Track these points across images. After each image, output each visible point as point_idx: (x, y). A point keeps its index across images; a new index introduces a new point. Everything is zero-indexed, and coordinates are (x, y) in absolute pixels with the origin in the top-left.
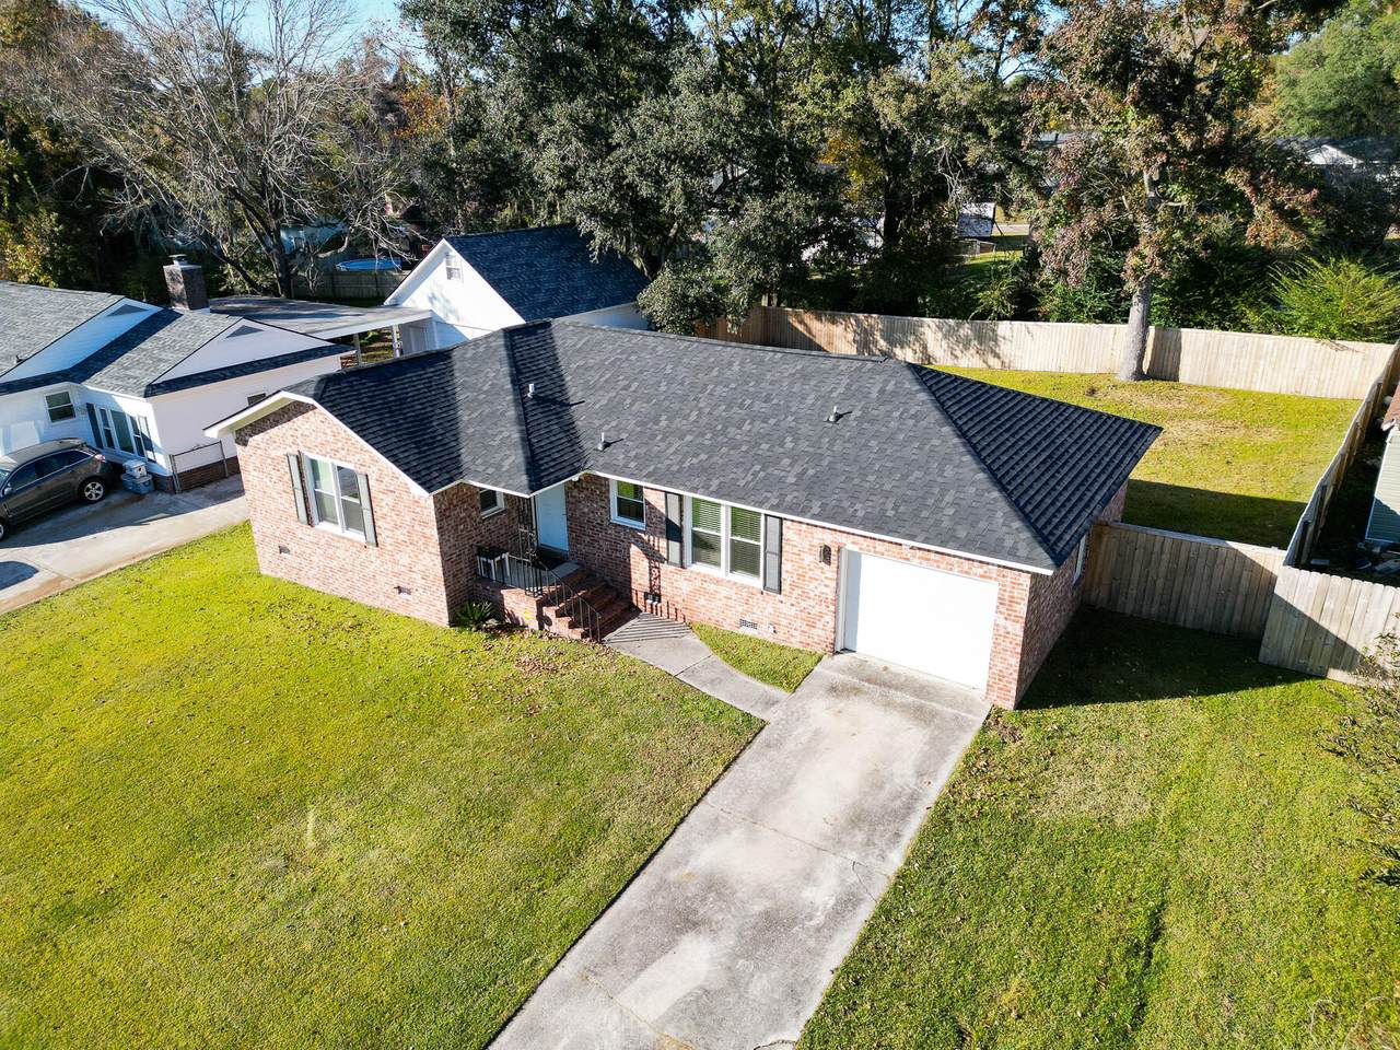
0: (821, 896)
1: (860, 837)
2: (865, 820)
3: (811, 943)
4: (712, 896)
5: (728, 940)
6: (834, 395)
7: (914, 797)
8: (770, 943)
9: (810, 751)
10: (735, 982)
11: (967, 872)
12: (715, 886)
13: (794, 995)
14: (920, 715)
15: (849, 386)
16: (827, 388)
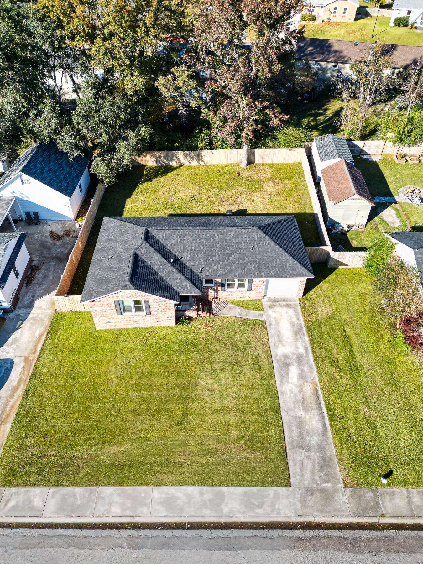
0: (301, 350)
1: (299, 336)
2: (297, 333)
3: (307, 359)
4: (287, 359)
5: (295, 364)
6: (247, 241)
7: (301, 325)
8: (301, 362)
9: (277, 323)
10: (302, 370)
11: (317, 335)
12: (285, 357)
13: (311, 367)
14: (289, 306)
15: (249, 237)
16: (244, 239)
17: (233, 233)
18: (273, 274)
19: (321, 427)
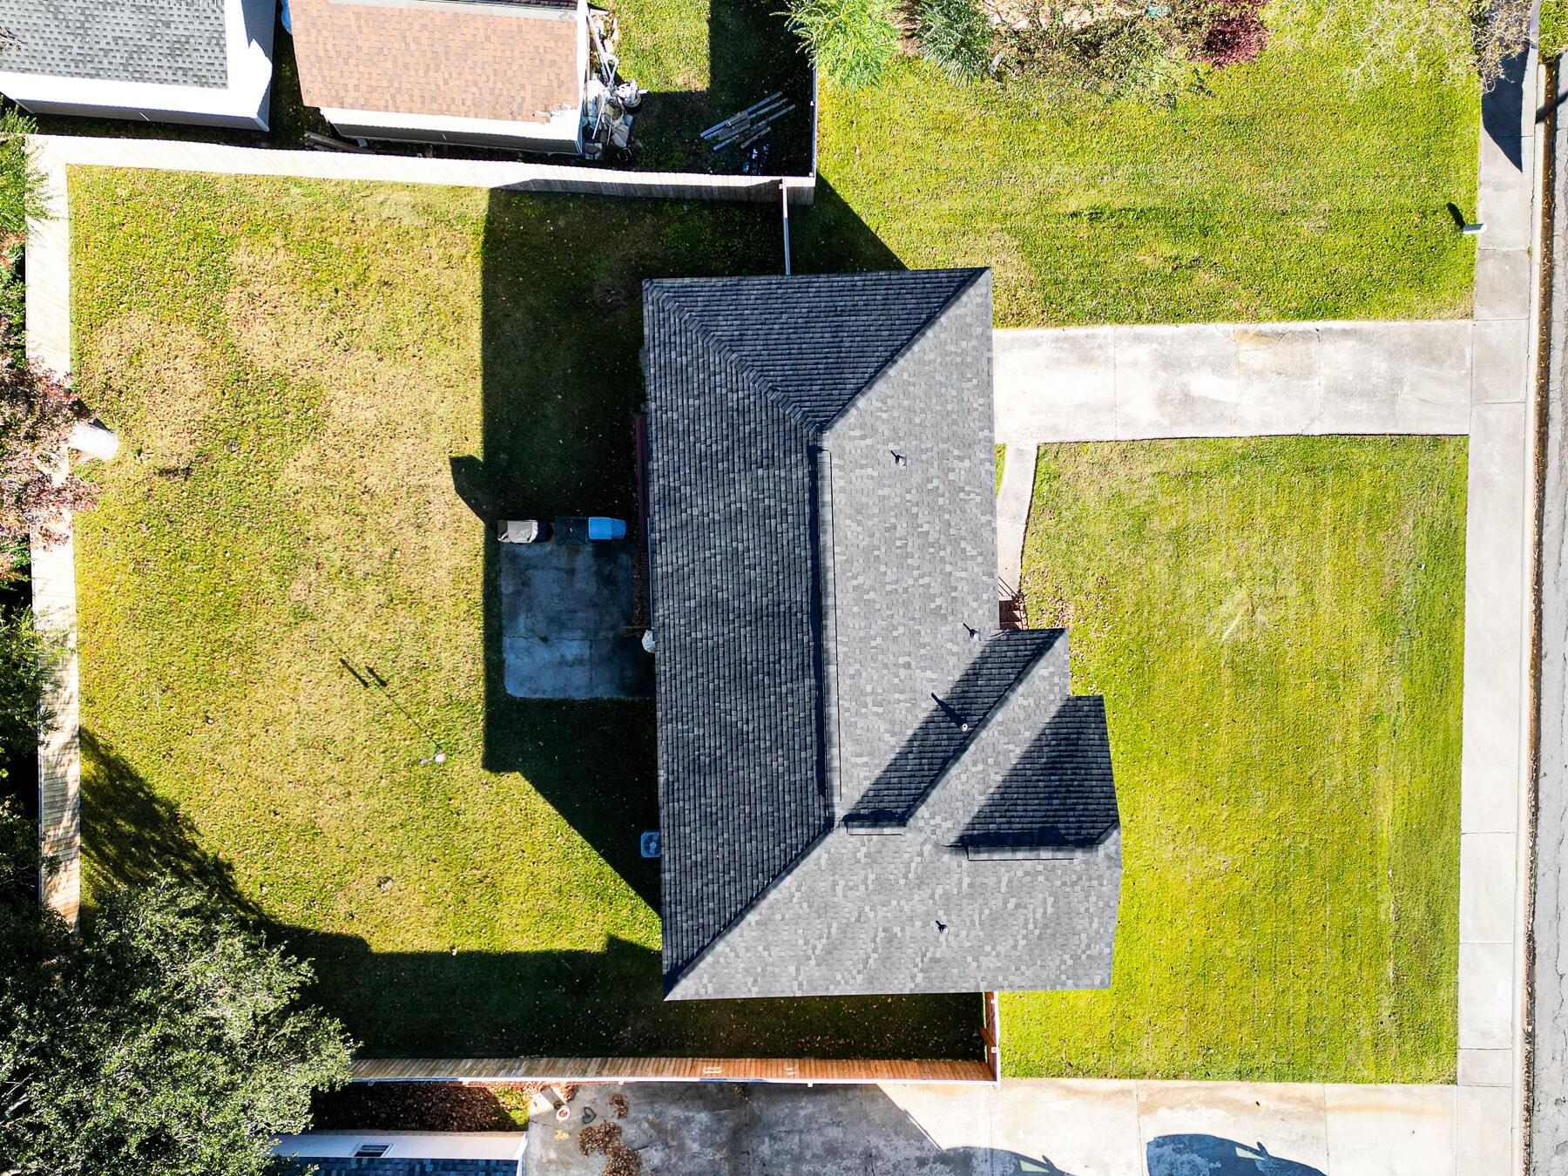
2: (1085, 356)
4: (1168, 398)
5: (1186, 377)
6: (875, 474)
8: (1178, 360)
9: (1050, 408)
10: (1203, 362)
12: (1162, 400)
13: (1196, 337)
15: (862, 467)
16: (870, 484)
17: (848, 522)
18: (981, 401)
19: (1350, 343)
